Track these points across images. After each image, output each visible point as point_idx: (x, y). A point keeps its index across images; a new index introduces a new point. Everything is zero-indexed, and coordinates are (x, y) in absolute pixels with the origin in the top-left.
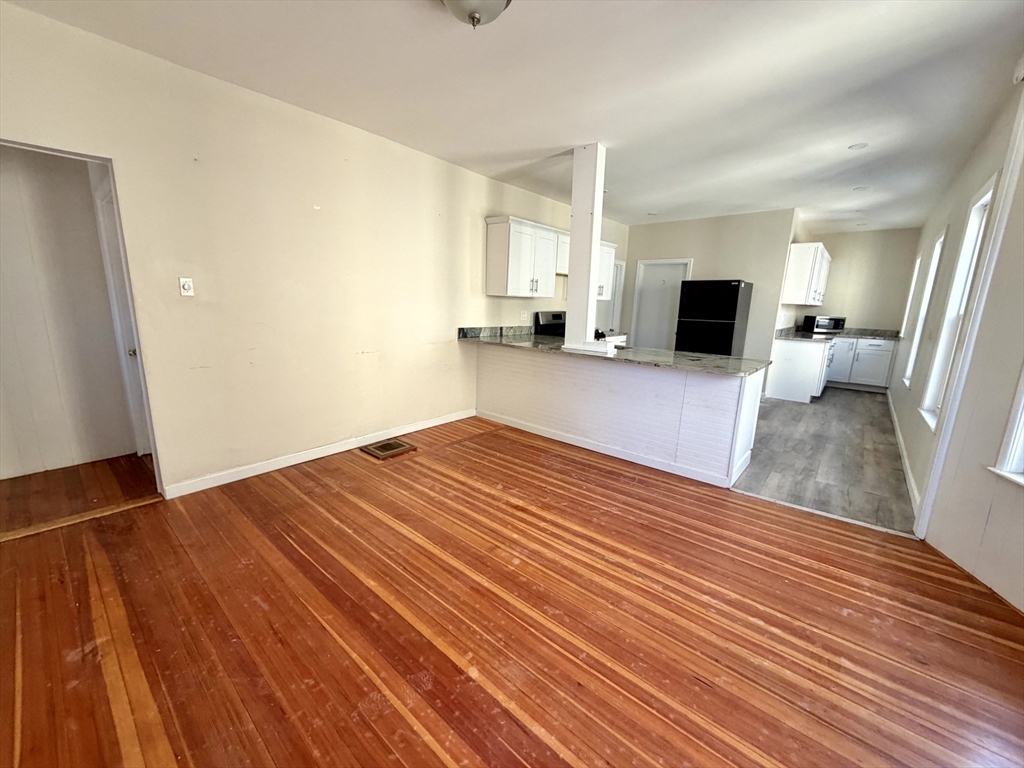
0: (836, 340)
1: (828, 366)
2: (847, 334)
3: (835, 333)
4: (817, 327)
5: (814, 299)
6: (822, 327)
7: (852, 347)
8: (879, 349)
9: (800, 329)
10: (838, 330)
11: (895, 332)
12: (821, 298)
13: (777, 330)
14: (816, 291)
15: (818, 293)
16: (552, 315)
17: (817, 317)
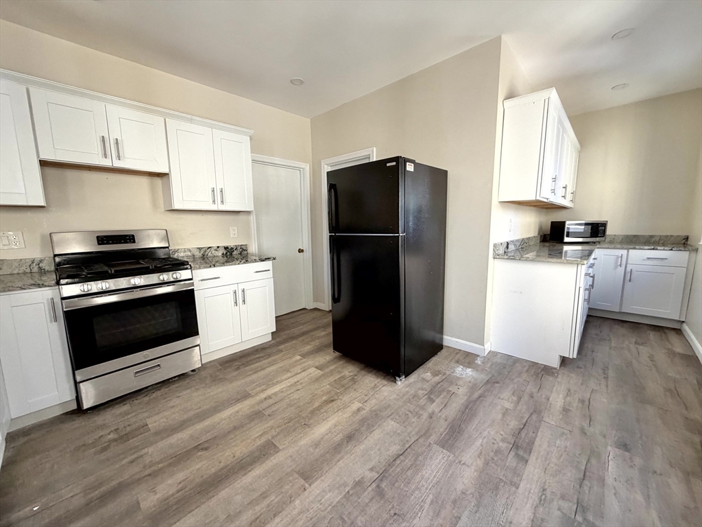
0: (599, 253)
2: (611, 242)
3: (595, 243)
4: (568, 236)
5: (553, 191)
6: (576, 235)
7: (618, 262)
8: (663, 263)
9: (548, 238)
10: (598, 239)
11: (687, 238)
12: (569, 197)
13: (495, 246)
14: (555, 179)
15: (561, 183)
16: (98, 237)
17: (567, 223)
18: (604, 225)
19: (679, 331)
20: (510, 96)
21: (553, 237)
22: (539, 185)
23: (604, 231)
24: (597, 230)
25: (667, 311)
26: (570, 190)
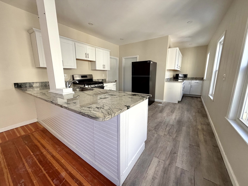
0: (185, 81)
1: (183, 90)
2: (188, 79)
3: (185, 79)
4: (179, 77)
5: (177, 68)
6: (181, 77)
7: (190, 83)
8: (198, 83)
9: (175, 78)
10: (185, 78)
11: (203, 78)
12: (180, 68)
13: (166, 79)
14: (177, 65)
15: (179, 66)
16: (81, 76)
17: (179, 74)
18: (187, 75)
19: (200, 98)
20: (169, 48)
21: (176, 78)
22: (175, 67)
23: (187, 76)
24: (185, 76)
25: (198, 94)
26: (180, 67)
